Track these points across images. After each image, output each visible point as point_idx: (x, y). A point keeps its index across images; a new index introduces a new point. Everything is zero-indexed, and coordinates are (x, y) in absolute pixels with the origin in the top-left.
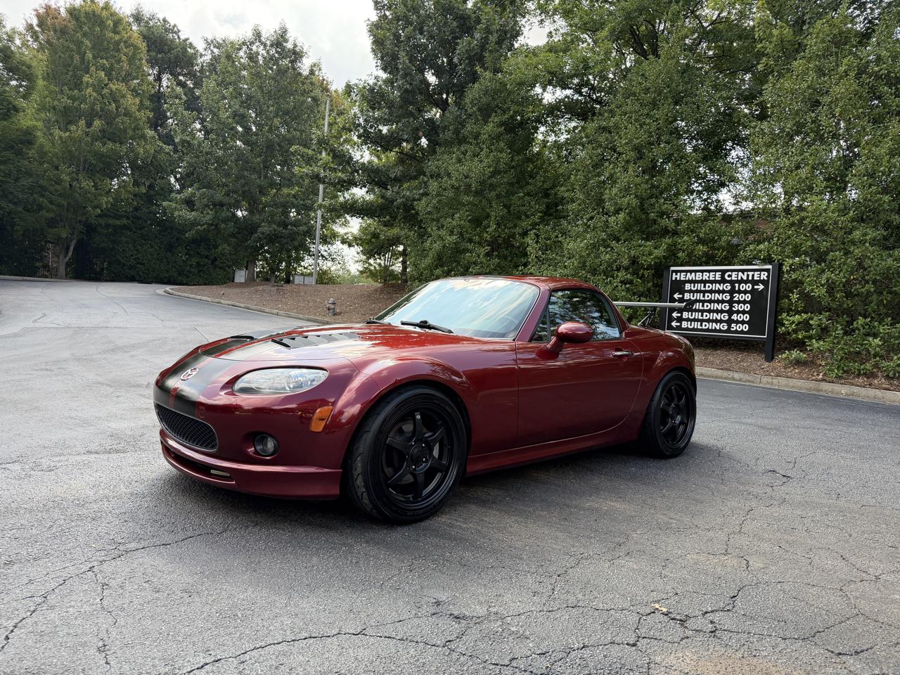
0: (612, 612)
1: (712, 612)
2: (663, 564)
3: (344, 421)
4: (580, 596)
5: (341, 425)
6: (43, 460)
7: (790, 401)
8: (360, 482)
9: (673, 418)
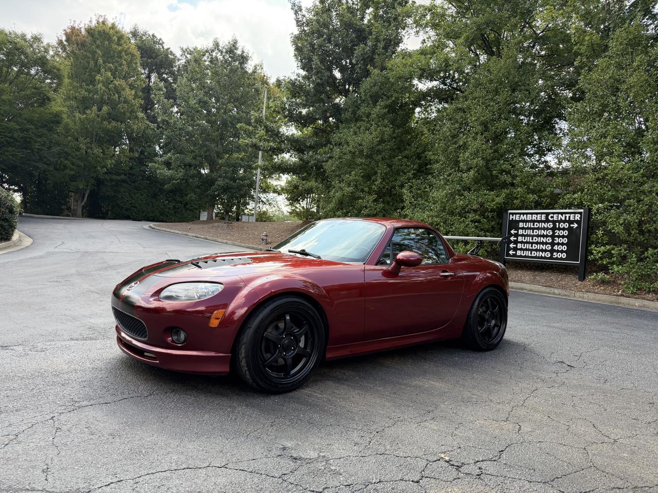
0: (409, 459)
1: (482, 461)
2: (457, 426)
4: (388, 447)
5: (233, 322)
6: (39, 344)
7: (594, 311)
8: (243, 363)
9: (489, 322)
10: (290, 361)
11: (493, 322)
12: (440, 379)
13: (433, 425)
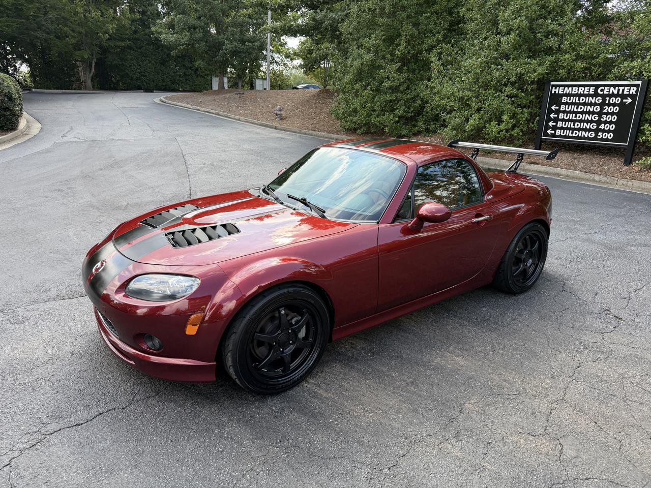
2: (485, 451)
9: (525, 261)
10: (287, 358)
11: (530, 261)
13: (455, 449)
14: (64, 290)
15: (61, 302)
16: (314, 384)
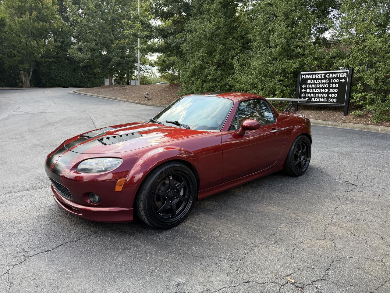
0: (266, 284)
1: (317, 281)
2: (293, 248)
3: (135, 181)
4: (250, 274)
7: (355, 136)
8: (142, 213)
9: (300, 157)
10: (174, 207)
11: (303, 157)
12: (274, 203)
13: (276, 249)
14: (27, 186)
15: (27, 192)
16: (190, 223)
